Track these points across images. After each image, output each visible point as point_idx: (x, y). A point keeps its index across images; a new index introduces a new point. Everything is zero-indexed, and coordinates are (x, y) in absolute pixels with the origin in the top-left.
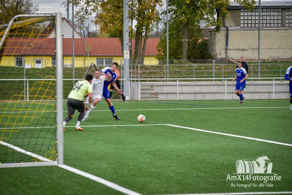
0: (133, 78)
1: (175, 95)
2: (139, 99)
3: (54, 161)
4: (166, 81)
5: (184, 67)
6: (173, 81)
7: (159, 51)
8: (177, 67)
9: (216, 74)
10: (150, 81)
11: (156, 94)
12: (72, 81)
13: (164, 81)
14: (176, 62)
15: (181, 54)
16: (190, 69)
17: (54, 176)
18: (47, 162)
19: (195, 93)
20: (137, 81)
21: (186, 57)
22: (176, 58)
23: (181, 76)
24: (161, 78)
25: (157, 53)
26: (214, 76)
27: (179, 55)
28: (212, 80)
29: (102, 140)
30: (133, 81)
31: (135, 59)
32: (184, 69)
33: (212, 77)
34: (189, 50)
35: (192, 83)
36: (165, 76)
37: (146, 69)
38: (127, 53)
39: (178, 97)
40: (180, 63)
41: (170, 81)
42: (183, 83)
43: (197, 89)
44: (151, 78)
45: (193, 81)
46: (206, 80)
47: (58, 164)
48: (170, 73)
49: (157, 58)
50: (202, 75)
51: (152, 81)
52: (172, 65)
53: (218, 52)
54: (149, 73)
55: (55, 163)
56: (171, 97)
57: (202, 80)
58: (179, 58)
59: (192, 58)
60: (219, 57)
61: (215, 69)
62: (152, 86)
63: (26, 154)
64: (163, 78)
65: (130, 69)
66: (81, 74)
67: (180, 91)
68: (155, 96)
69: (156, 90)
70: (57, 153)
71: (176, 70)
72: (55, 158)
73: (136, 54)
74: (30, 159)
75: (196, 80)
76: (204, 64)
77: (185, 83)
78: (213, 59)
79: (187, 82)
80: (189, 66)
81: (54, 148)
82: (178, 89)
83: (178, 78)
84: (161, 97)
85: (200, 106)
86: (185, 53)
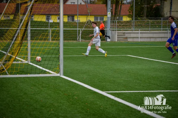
0: (113, 28)
1: (138, 39)
2: (116, 41)
3: (58, 73)
4: (133, 30)
5: (144, 22)
6: (137, 30)
7: (130, 12)
8: (140, 22)
9: (163, 26)
10: (123, 30)
11: (127, 38)
12: (77, 30)
13: (131, 30)
14: (140, 19)
15: (143, 14)
16: (148, 23)
17: (57, 81)
18: (54, 74)
19: (150, 38)
20: (115, 30)
21: (146, 16)
22: (139, 16)
23: (142, 27)
24: (130, 28)
25: (128, 13)
26: (162, 27)
27: (142, 15)
28: (161, 30)
29: (87, 63)
30: (113, 30)
31: (115, 17)
32: (144, 23)
33: (161, 28)
34: (147, 11)
35: (148, 31)
36: (132, 28)
37: (121, 23)
38: (109, 13)
39: (139, 40)
40: (142, 19)
41: (135, 30)
42: (143, 31)
43: (151, 35)
44: (124, 28)
45: (149, 30)
46: (157, 30)
47: (60, 75)
48: (135, 25)
49: (128, 16)
50: (154, 27)
51: (125, 30)
52: (137, 21)
53: (165, 13)
54: (123, 26)
55: (58, 75)
56: (135, 40)
57: (155, 30)
58: (142, 17)
59: (149, 16)
60: (166, 16)
61: (163, 23)
62: (124, 33)
63: (42, 70)
64: (131, 28)
65: (111, 23)
66: (82, 26)
67: (141, 36)
68: (126, 39)
69: (127, 35)
70: (59, 69)
71: (139, 23)
72: (58, 72)
73: (115, 14)
74: (45, 72)
75: (151, 30)
76: (156, 20)
77: (144, 31)
78: (162, 17)
79: (146, 31)
80: (147, 21)
81: (58, 66)
82: (139, 35)
83: (140, 28)
84: (129, 40)
85: (151, 45)
86: (145, 14)
